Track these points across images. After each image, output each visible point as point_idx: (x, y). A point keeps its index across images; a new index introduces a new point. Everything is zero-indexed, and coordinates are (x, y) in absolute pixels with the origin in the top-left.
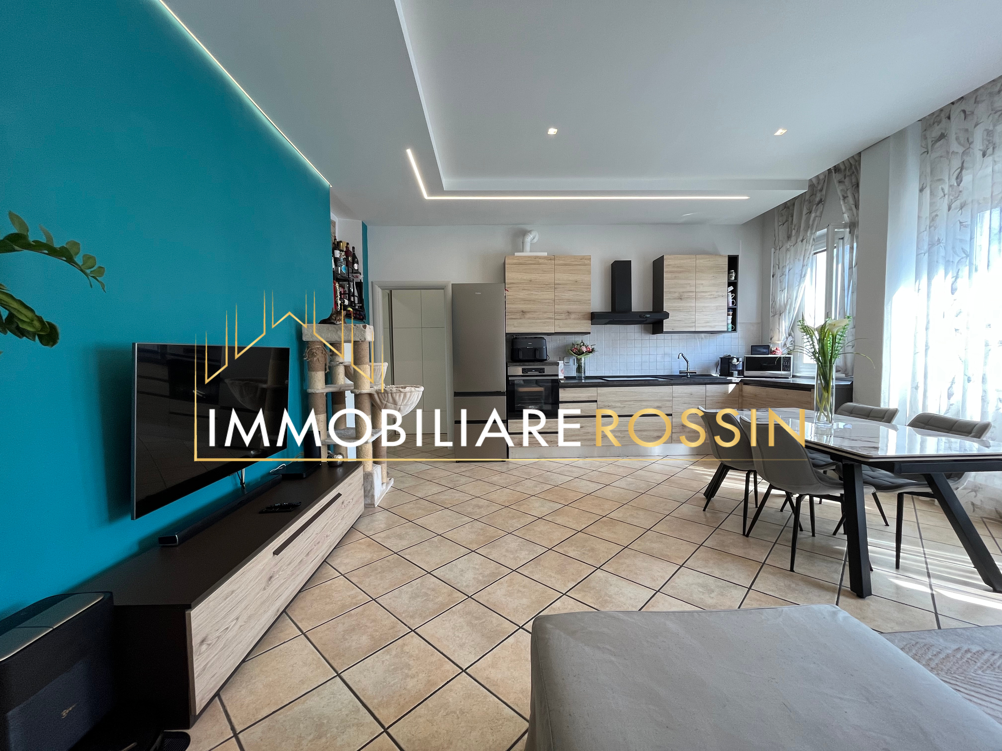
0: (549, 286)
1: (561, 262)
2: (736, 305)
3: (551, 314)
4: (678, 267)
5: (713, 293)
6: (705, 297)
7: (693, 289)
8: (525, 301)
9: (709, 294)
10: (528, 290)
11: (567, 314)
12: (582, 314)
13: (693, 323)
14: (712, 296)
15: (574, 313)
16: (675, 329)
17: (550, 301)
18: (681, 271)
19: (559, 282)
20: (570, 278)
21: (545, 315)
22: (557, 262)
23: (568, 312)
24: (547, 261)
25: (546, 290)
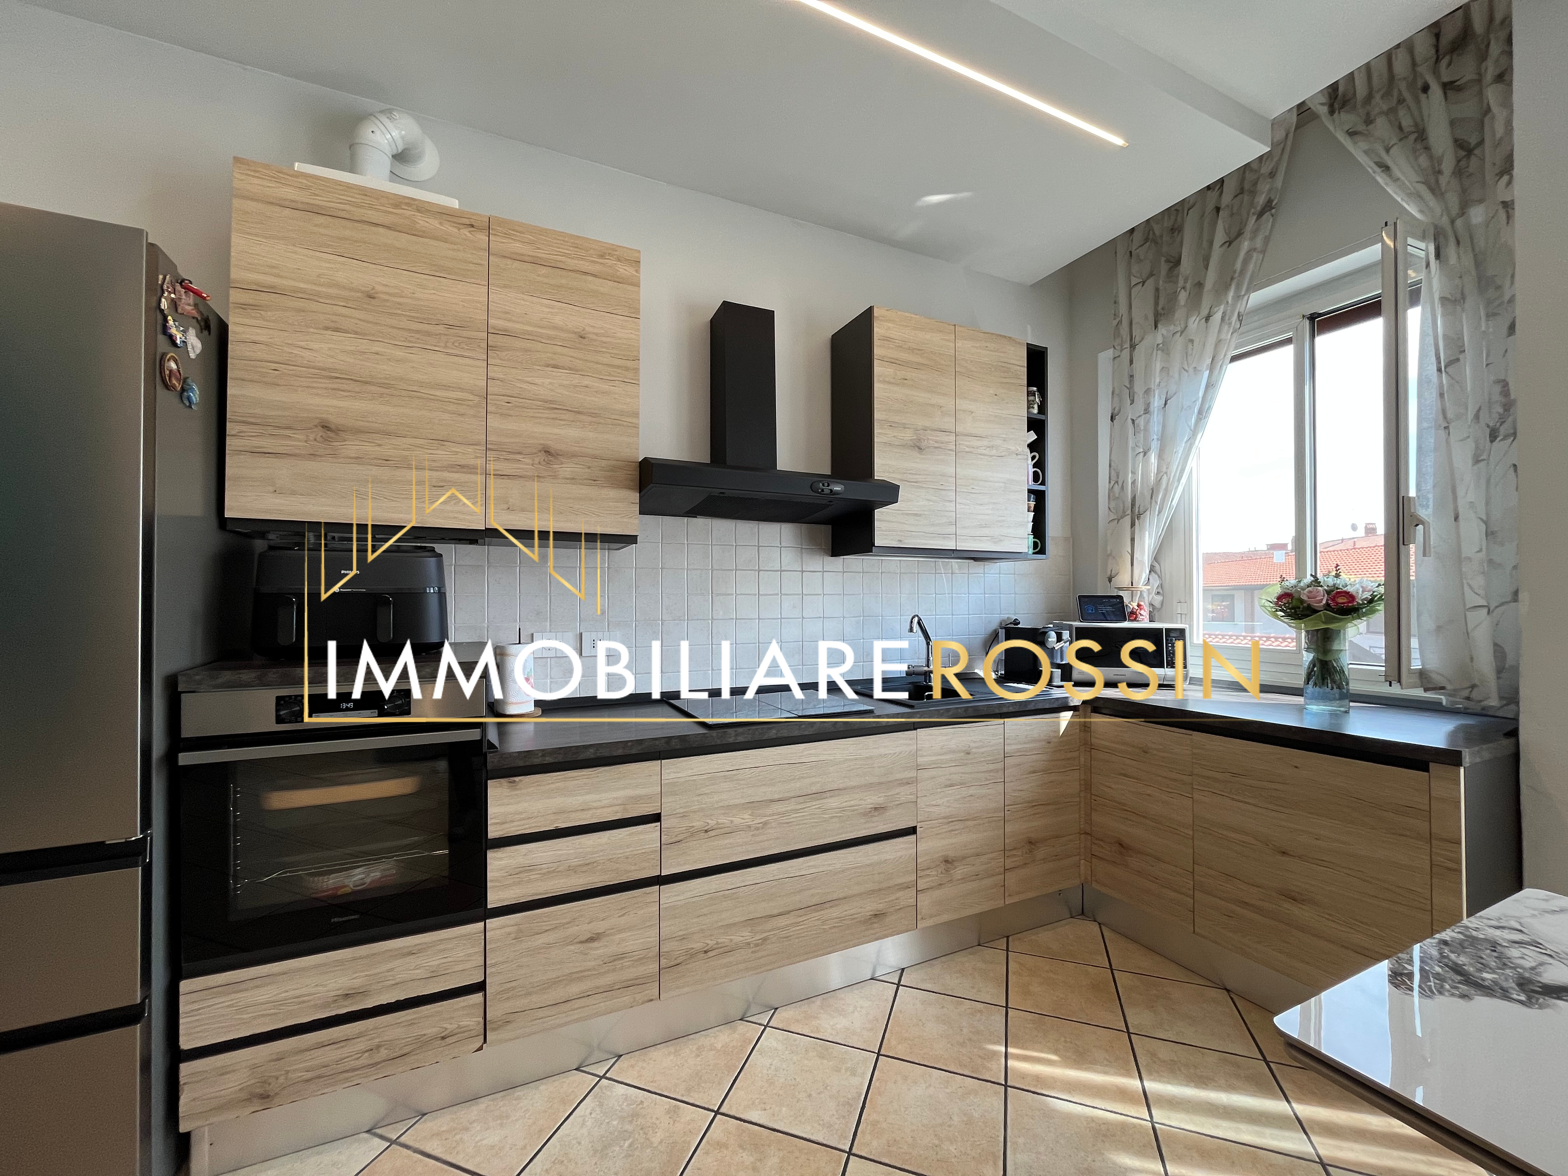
0: (465, 333)
1: (517, 247)
2: (1043, 483)
3: (470, 449)
4: (912, 350)
5: (998, 442)
6: (979, 451)
7: (948, 423)
8: (337, 378)
9: (985, 442)
10: (357, 333)
11: (542, 457)
12: (604, 463)
13: (950, 524)
14: (994, 452)
15: (574, 455)
16: (906, 541)
17: (471, 397)
18: (918, 364)
19: (509, 325)
20: (558, 320)
21: (443, 455)
22: (499, 243)
23: (546, 452)
24: (456, 230)
25: (446, 347)
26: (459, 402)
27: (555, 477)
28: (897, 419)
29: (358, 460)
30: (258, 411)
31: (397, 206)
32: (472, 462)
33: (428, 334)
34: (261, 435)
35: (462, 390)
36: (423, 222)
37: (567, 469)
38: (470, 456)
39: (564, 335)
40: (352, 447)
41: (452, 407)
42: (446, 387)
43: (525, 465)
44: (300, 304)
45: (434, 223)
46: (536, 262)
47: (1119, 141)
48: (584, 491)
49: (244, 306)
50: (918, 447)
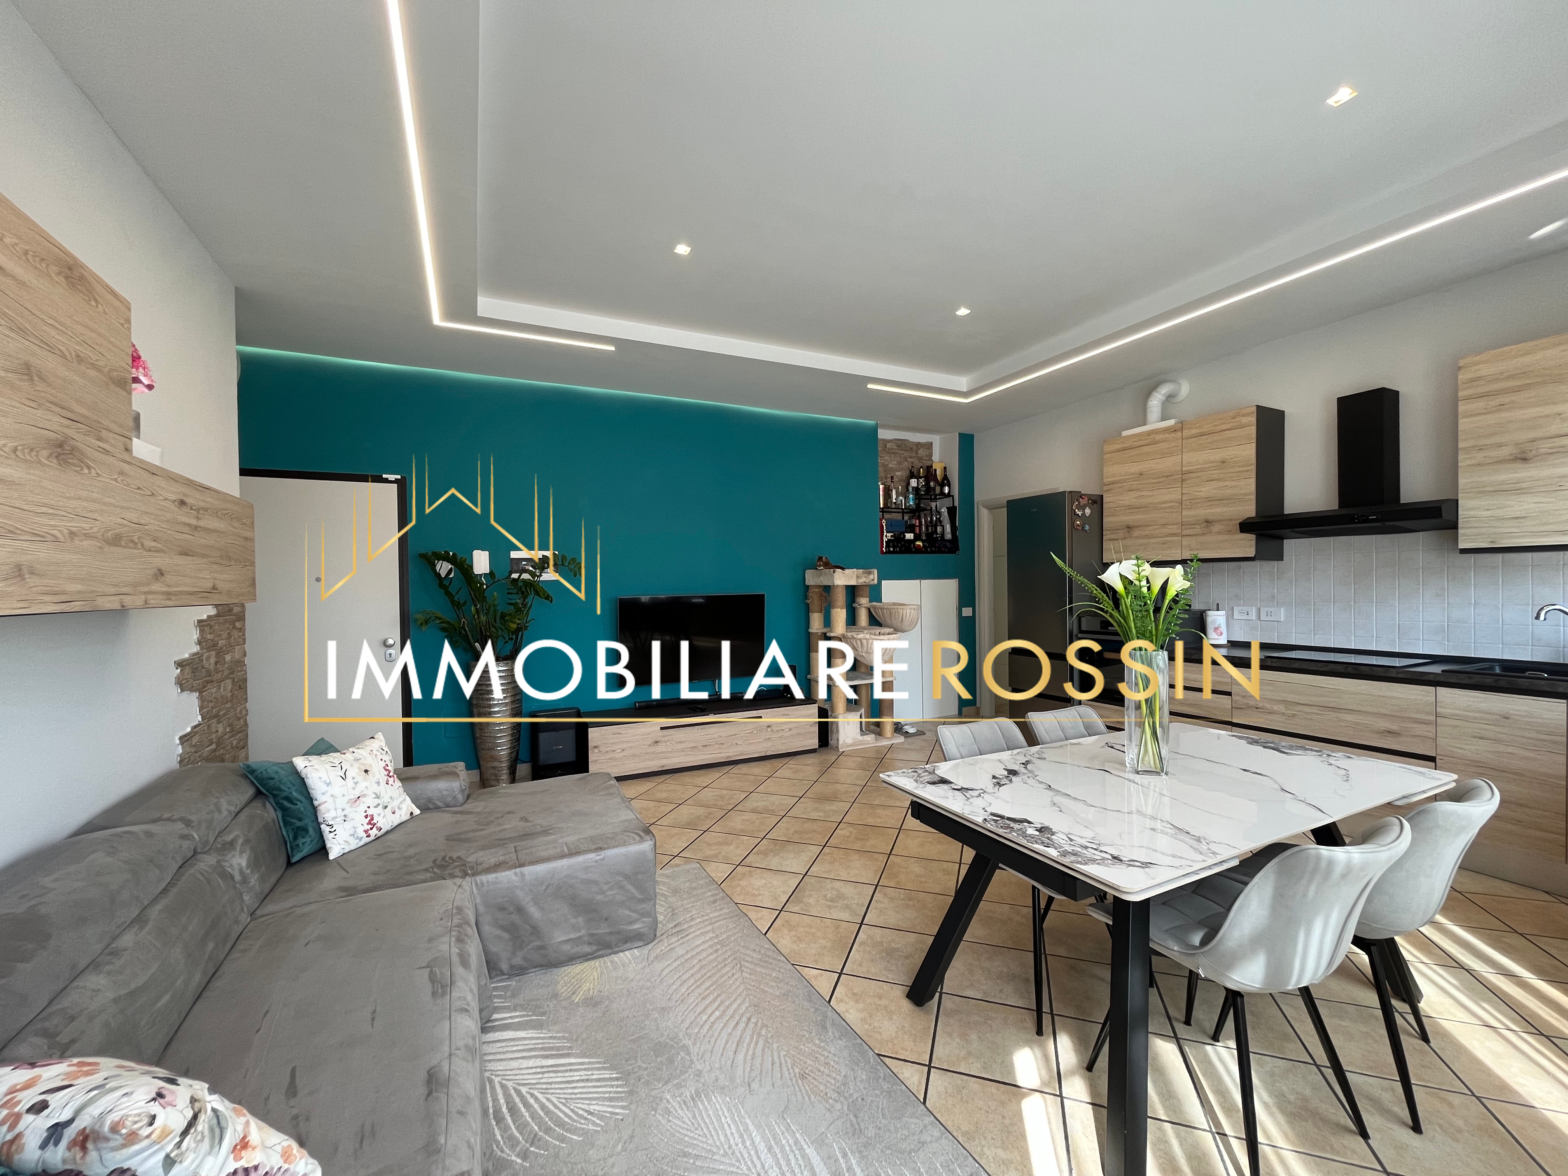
0: (1174, 477)
1: (1194, 431)
8: (1131, 508)
10: (1138, 490)
11: (1205, 524)
15: (1219, 521)
17: (1175, 504)
19: (1191, 468)
20: (1212, 458)
21: (1165, 531)
22: (1186, 433)
23: (1206, 522)
24: (1170, 435)
25: (1166, 485)
26: (1171, 507)
27: (1211, 532)
29: (1138, 537)
30: (1110, 525)
31: (1149, 435)
32: (1176, 532)
33: (1160, 482)
34: (1112, 533)
35: (1172, 502)
36: (1158, 437)
37: (1216, 528)
38: (1175, 529)
39: (1215, 464)
40: (1136, 533)
41: (1169, 510)
42: (1166, 502)
43: (1198, 530)
44: (1120, 485)
45: (1162, 436)
46: (1202, 435)
48: (1226, 537)
49: (1106, 491)
50: (1523, 459)
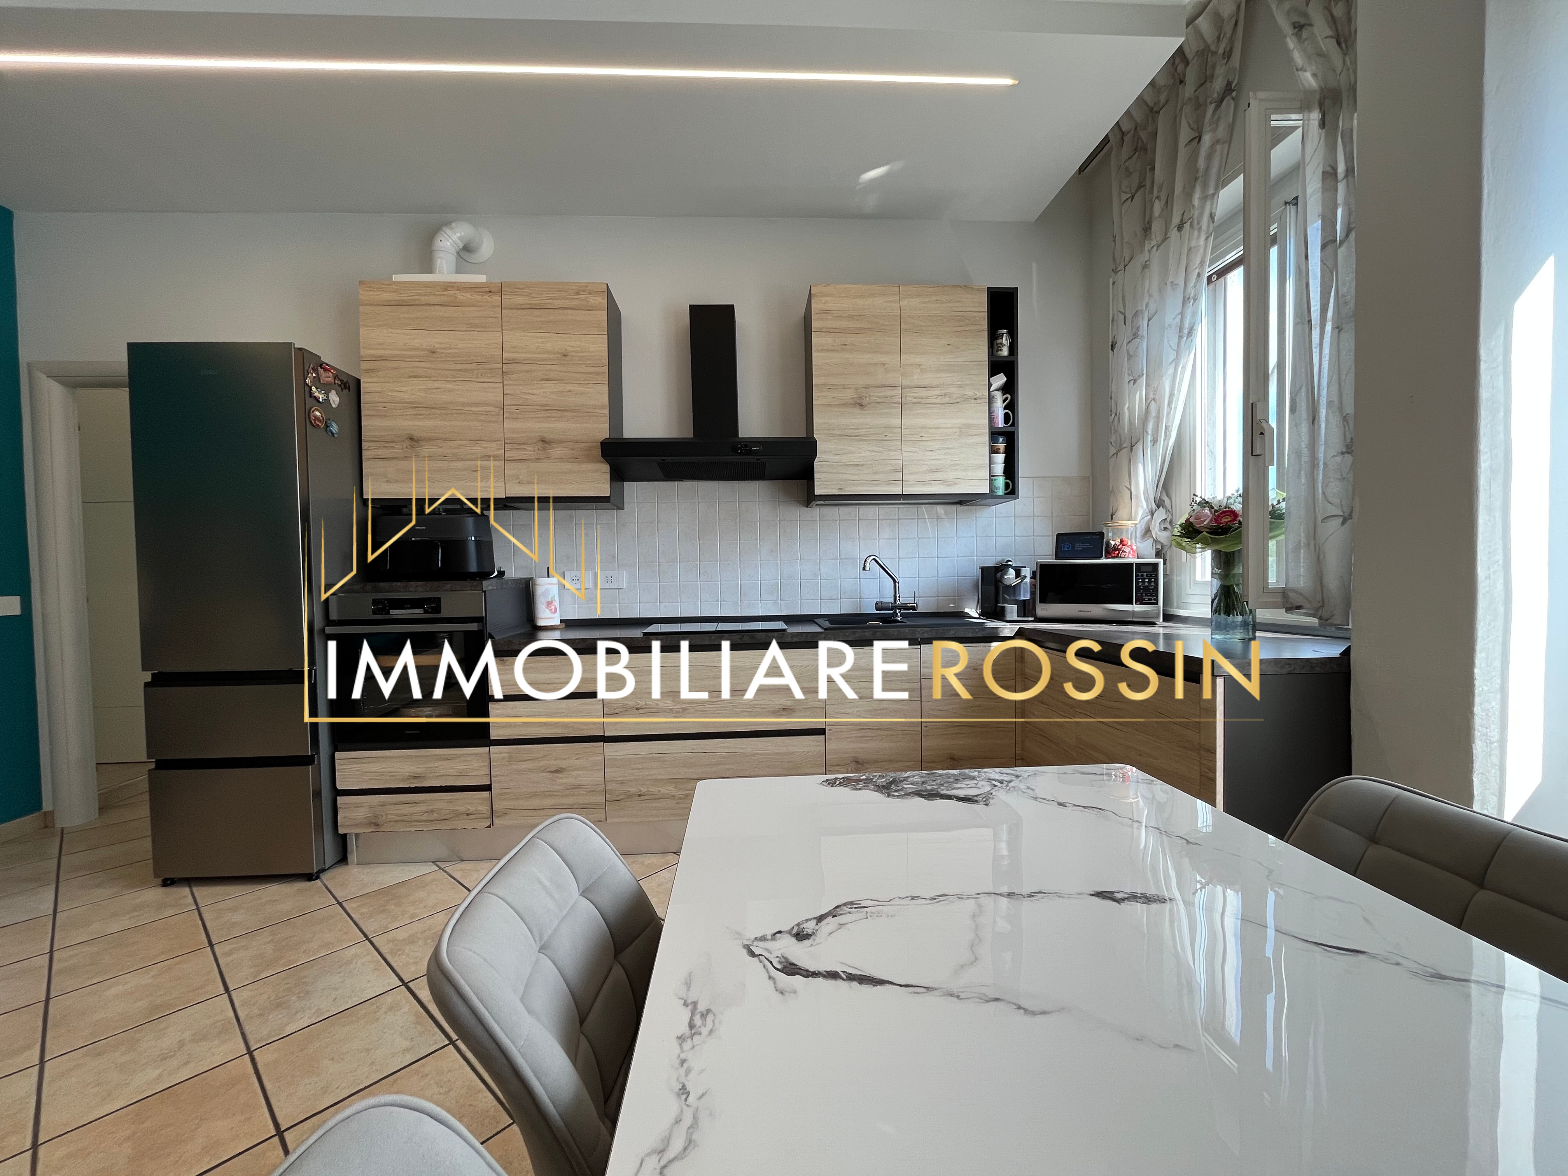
0: (488, 366)
1: (520, 300)
2: (1013, 425)
3: (493, 444)
4: (851, 317)
5: (952, 390)
6: (928, 401)
7: (893, 378)
8: (416, 407)
9: (937, 392)
10: (428, 377)
11: (540, 445)
12: (582, 445)
13: (896, 471)
14: (947, 399)
15: (560, 442)
16: (846, 489)
17: (493, 409)
18: (859, 329)
19: (517, 355)
20: (548, 346)
22: (508, 300)
23: (542, 441)
24: (480, 297)
25: (477, 377)
26: (487, 413)
27: (549, 458)
28: (835, 381)
29: (429, 458)
30: (377, 433)
31: (446, 289)
32: (495, 453)
33: (466, 371)
34: (379, 448)
35: (488, 405)
36: (461, 296)
37: (557, 451)
38: (493, 448)
39: (552, 356)
40: (426, 450)
41: (483, 418)
42: (478, 404)
43: (529, 452)
44: (395, 364)
45: (468, 295)
46: (532, 308)
47: (1008, 81)
48: (571, 466)
49: (367, 371)
50: (860, 404)
